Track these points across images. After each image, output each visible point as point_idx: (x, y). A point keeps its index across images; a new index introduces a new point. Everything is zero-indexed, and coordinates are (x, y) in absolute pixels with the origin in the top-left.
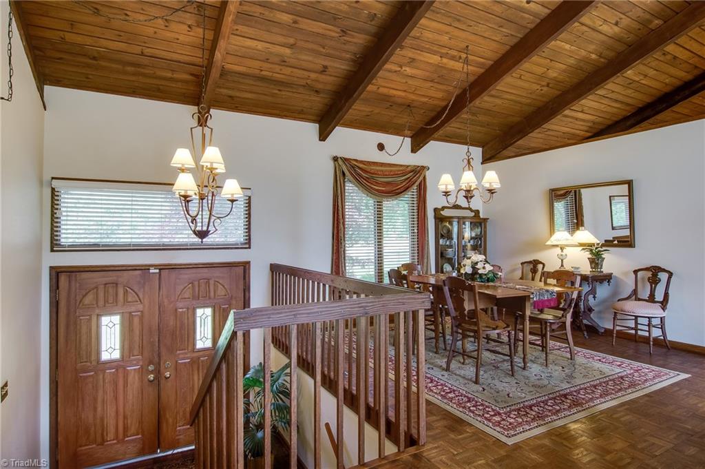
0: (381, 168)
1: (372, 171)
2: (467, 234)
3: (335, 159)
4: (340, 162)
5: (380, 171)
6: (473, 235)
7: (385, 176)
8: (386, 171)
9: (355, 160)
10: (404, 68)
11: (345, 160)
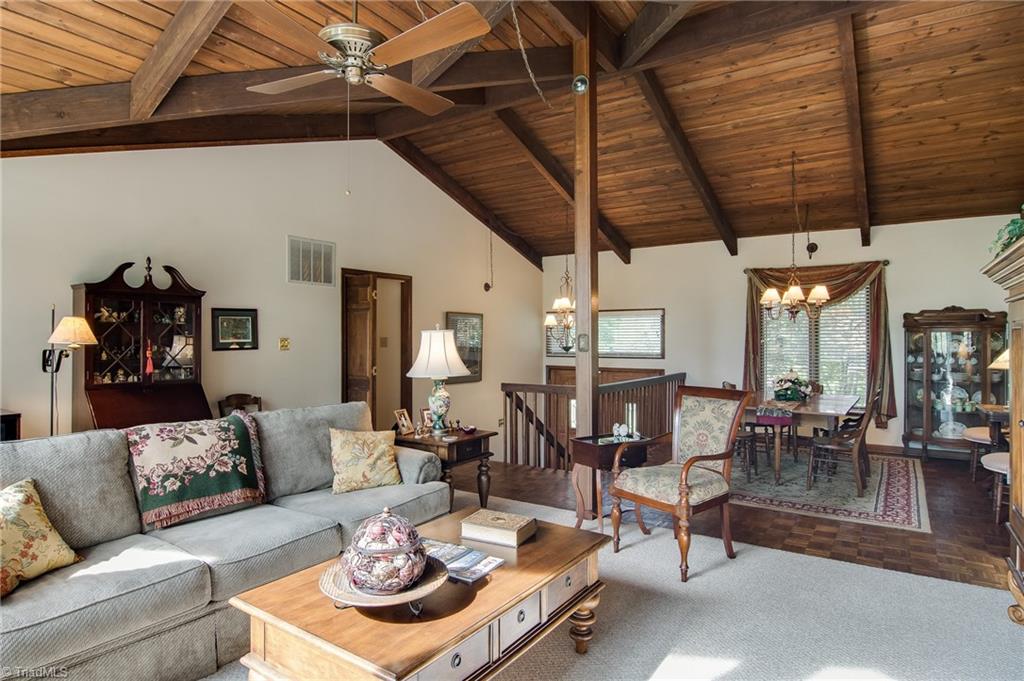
3: (747, 270)
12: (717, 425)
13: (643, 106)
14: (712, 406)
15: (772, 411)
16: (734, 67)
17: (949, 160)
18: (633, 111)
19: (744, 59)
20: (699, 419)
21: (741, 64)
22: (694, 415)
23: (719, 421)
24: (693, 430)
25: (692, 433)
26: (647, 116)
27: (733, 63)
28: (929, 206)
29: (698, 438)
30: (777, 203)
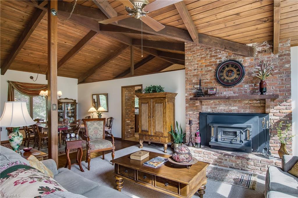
0: (31, 85)
1: (26, 86)
2: (69, 108)
3: (9, 82)
4: (11, 83)
5: (30, 86)
6: (72, 108)
7: (32, 88)
8: (33, 86)
9: (18, 82)
10: (30, 55)
11: (13, 82)
12: (100, 128)
13: (23, 17)
14: (96, 123)
15: (62, 126)
16: (62, 25)
17: (77, 65)
18: (18, 16)
19: (67, 25)
20: (93, 127)
21: (64, 26)
22: (92, 126)
23: (100, 126)
24: (92, 130)
25: (92, 131)
26: (21, 20)
27: (63, 24)
28: (65, 73)
29: (95, 132)
30: (31, 62)
